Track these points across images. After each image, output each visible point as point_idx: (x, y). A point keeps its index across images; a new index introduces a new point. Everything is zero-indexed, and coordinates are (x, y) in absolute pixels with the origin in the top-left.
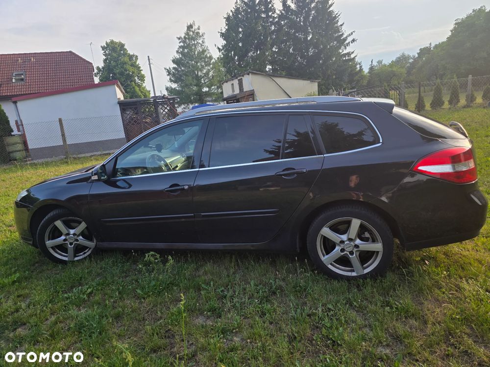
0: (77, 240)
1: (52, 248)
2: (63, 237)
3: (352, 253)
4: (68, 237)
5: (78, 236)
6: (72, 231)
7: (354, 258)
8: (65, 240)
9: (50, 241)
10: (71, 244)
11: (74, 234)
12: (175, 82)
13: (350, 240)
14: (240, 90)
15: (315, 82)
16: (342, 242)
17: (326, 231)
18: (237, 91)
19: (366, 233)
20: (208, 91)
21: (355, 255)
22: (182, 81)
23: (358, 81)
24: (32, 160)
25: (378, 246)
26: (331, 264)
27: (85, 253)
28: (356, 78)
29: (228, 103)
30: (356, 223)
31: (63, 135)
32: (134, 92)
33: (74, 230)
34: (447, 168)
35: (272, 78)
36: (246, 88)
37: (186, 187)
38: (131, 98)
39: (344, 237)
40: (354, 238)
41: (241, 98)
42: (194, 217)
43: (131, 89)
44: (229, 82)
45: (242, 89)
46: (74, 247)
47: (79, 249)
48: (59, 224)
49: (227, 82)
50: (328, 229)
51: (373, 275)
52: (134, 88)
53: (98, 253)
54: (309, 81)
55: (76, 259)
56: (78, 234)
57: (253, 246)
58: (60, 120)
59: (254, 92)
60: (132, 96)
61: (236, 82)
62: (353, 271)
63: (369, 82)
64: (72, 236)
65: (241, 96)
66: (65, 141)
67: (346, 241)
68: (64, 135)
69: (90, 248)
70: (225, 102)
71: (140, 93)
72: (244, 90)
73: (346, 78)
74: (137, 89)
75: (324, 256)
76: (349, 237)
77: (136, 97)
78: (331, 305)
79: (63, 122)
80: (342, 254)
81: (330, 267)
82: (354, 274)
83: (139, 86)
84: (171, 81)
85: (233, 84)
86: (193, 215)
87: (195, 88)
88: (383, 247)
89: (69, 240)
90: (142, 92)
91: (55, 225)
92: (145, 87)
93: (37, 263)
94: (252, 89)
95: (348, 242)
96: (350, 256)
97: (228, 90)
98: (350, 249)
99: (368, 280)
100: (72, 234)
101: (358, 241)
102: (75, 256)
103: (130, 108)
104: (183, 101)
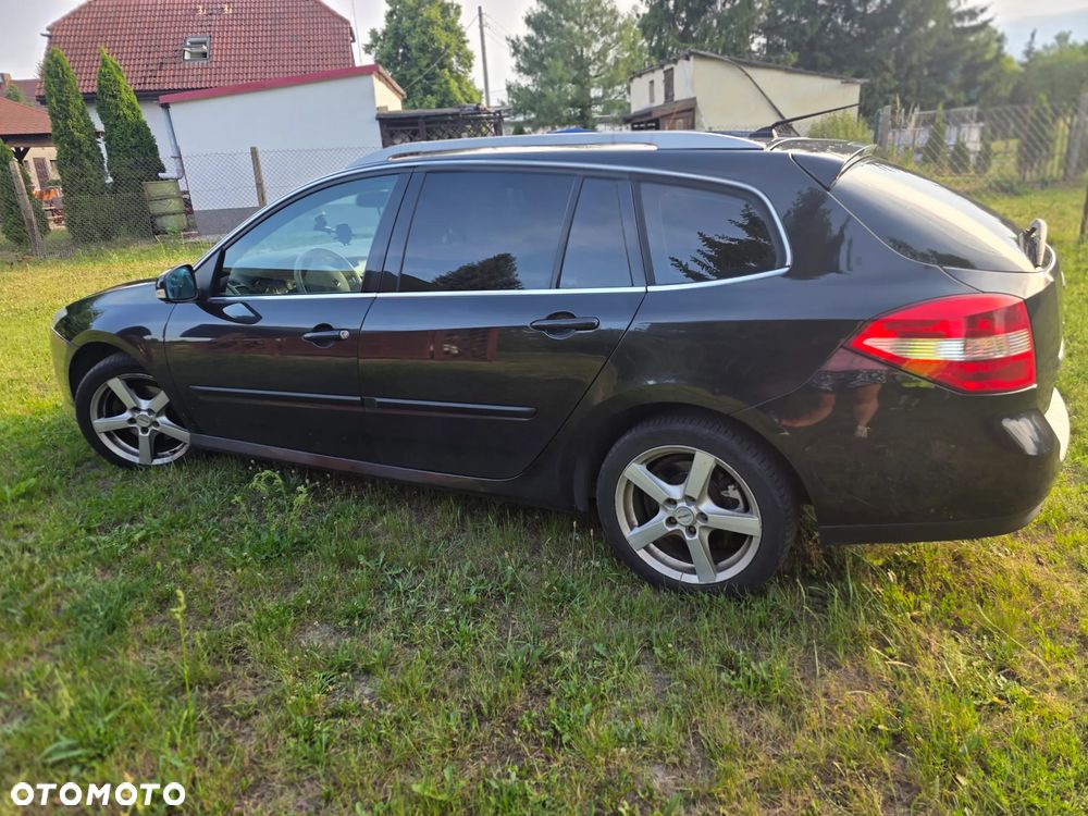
0: (156, 424)
1: (108, 434)
2: (127, 415)
3: (691, 530)
4: (137, 415)
5: (158, 415)
6: (144, 404)
7: (697, 543)
8: (132, 421)
9: (103, 420)
10: (145, 430)
11: (150, 411)
12: (528, 72)
13: (689, 499)
14: (666, 96)
15: (853, 83)
16: (671, 502)
17: (637, 472)
18: (660, 100)
19: (731, 487)
20: (603, 96)
21: (697, 536)
22: (544, 69)
23: (987, 85)
24: (199, 235)
25: (750, 524)
26: (647, 548)
27: (175, 452)
28: (984, 76)
29: (633, 129)
30: (704, 463)
31: (259, 185)
32: (447, 93)
33: (148, 402)
34: (950, 350)
35: (746, 69)
36: (680, 94)
37: (345, 334)
38: (440, 106)
39: (675, 491)
40: (696, 497)
41: (663, 117)
42: (362, 403)
43: (441, 85)
44: (644, 77)
45: (670, 94)
46: (150, 436)
47: (161, 443)
48: (117, 385)
49: (640, 76)
50: (644, 467)
51: (732, 590)
52: (447, 82)
53: (199, 456)
54: (838, 82)
55: (157, 462)
56: (157, 410)
57: (483, 484)
58: (254, 152)
59: (696, 104)
60: (443, 101)
61: (659, 76)
62: (692, 571)
63: (1017, 89)
64: (146, 414)
65: (664, 113)
66: (263, 199)
67: (681, 501)
68: (261, 184)
69: (185, 444)
70: (629, 126)
71: (459, 96)
72: (676, 99)
73: (956, 77)
74: (454, 85)
75: (632, 527)
76: (687, 493)
77: (451, 104)
78: (601, 645)
79: (261, 156)
80: (670, 529)
81: (642, 554)
82: (693, 579)
83: (459, 79)
84: (520, 69)
85: (652, 82)
86: (359, 398)
87: (571, 88)
88: (762, 527)
89: (138, 421)
90: (464, 93)
91: (109, 388)
92: (472, 82)
93: (89, 460)
94: (692, 96)
95: (684, 504)
96: (687, 538)
97: (642, 95)
98: (687, 521)
99: (722, 598)
100: (148, 412)
101: (707, 506)
102: (154, 456)
103: (403, 131)
104: (542, 119)
